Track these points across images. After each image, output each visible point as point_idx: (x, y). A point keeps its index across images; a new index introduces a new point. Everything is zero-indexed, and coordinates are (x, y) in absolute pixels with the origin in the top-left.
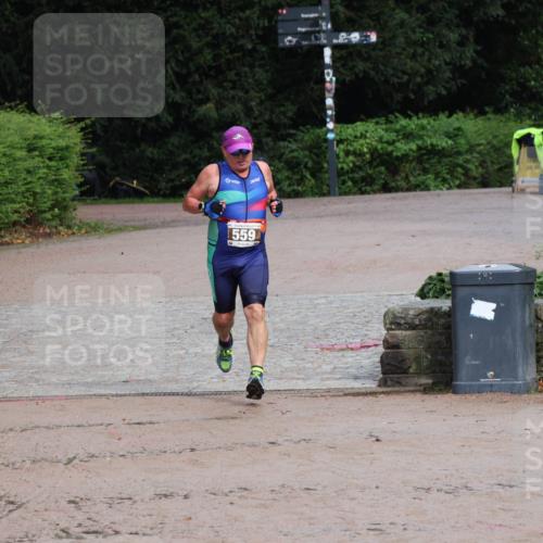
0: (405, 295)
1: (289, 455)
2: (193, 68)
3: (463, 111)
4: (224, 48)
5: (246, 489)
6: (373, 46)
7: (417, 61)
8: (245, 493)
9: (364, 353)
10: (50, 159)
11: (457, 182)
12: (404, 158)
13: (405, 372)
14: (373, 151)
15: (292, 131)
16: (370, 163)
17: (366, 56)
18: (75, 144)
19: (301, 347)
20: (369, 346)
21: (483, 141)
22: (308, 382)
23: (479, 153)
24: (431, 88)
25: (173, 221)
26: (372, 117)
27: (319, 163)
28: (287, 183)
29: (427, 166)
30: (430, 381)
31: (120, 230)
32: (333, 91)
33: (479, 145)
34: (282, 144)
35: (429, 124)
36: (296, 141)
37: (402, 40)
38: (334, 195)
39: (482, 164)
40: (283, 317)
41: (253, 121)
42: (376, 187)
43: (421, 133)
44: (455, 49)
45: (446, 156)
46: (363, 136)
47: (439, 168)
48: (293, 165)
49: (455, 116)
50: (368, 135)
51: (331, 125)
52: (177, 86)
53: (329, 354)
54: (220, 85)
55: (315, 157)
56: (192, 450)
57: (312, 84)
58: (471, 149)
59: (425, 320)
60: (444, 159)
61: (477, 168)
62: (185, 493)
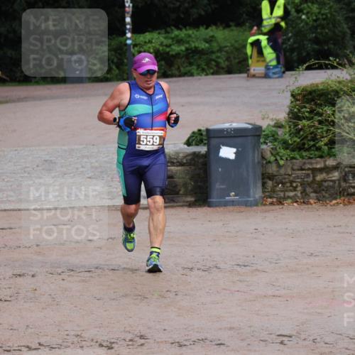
0: (177, 144)
1: (101, 248)
3: (216, 25)
5: (73, 270)
8: (72, 273)
11: (212, 71)
12: (177, 55)
13: (177, 193)
19: (109, 178)
21: (229, 45)
22: (113, 201)
23: (226, 52)
24: (194, 10)
25: (25, 98)
26: (157, 30)
27: (121, 59)
29: (192, 61)
30: (193, 199)
32: (131, 13)
33: (226, 47)
35: (193, 33)
39: (228, 59)
40: (97, 159)
43: (188, 39)
45: (204, 54)
46: (150, 42)
47: (200, 62)
49: (210, 28)
50: (153, 41)
51: (129, 35)
55: (119, 56)
56: (37, 245)
57: (116, 8)
58: (220, 50)
59: (191, 160)
60: (203, 56)
61: (224, 61)
62: (33, 273)
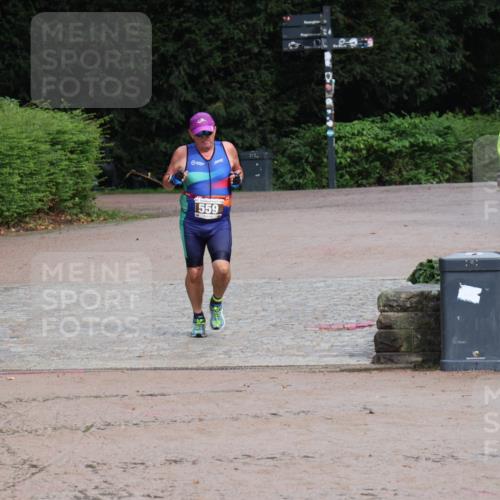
0: (397, 280)
1: (289, 426)
2: (204, 70)
3: (453, 111)
4: (232, 52)
5: (249, 456)
6: (370, 51)
7: (410, 65)
8: (248, 460)
9: (360, 332)
10: (72, 152)
11: (447, 176)
12: (398, 153)
13: (397, 350)
14: (369, 148)
15: (295, 129)
16: (366, 158)
17: (363, 59)
18: (95, 139)
19: (301, 327)
20: (364, 327)
22: (307, 359)
24: (422, 89)
26: (368, 117)
27: (319, 158)
28: (289, 176)
29: (419, 161)
30: (420, 359)
31: (136, 217)
32: (333, 92)
34: (285, 140)
35: (421, 123)
36: (297, 137)
37: (397, 45)
38: (333, 188)
40: (285, 299)
41: (259, 119)
42: (372, 180)
43: (414, 131)
44: (446, 54)
45: (437, 153)
46: (360, 133)
47: (430, 163)
48: (295, 160)
49: (445, 116)
50: (365, 133)
51: (330, 123)
52: (189, 86)
53: (327, 333)
54: (227, 85)
55: (315, 153)
56: (201, 420)
57: (313, 85)
58: (459, 147)
59: (416, 303)
60: (435, 155)
61: (465, 163)
62: (194, 459)
